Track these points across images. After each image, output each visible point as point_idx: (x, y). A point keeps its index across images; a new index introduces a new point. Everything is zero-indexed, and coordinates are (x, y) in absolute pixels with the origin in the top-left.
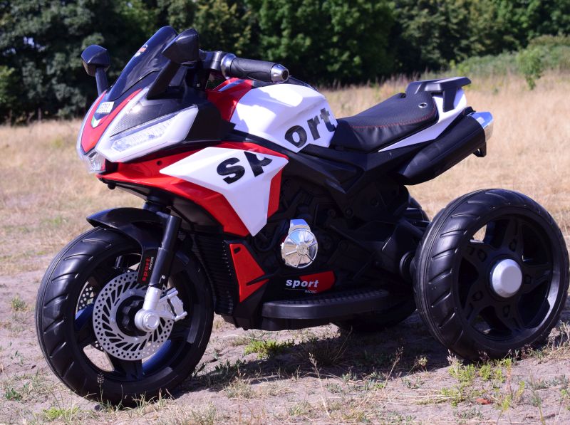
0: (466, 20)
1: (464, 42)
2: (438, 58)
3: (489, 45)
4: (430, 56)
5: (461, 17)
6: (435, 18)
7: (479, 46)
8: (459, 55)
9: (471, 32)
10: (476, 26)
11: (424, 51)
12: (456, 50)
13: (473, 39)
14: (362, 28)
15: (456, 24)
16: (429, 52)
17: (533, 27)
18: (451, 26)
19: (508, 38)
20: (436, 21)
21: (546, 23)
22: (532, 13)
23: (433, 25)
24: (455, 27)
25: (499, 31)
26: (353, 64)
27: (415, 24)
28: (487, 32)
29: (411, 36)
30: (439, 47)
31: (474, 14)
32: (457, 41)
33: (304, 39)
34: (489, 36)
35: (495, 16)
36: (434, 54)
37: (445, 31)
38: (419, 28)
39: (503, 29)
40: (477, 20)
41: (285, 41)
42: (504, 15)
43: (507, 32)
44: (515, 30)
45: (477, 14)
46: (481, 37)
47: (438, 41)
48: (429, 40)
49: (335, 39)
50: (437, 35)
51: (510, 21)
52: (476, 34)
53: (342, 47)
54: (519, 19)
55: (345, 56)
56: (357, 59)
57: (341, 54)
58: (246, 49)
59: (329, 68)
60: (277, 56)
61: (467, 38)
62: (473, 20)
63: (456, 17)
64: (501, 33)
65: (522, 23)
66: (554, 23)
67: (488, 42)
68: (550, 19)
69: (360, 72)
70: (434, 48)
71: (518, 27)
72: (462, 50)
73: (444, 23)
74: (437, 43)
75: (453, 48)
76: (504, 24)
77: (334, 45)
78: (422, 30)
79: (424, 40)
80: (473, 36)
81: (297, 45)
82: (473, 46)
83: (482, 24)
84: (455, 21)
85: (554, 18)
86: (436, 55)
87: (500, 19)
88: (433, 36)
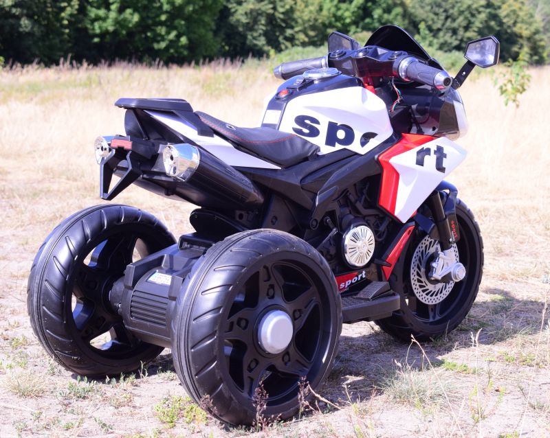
0: (292, 10)
1: (289, 32)
2: (264, 45)
3: (313, 37)
4: (255, 42)
5: (288, 7)
6: (263, 6)
8: (283, 43)
9: (297, 22)
11: (249, 37)
12: (281, 39)
13: (297, 29)
14: (191, 8)
15: (283, 13)
16: (255, 38)
18: (277, 15)
20: (263, 9)
21: (368, 20)
22: (356, 9)
23: (260, 12)
24: (281, 16)
26: (180, 44)
27: (242, 10)
28: (311, 23)
29: (238, 21)
30: (266, 34)
31: (300, 5)
32: (282, 30)
33: (132, 14)
35: (321, 9)
36: (259, 41)
37: (271, 19)
38: (246, 13)
39: (327, 22)
40: (303, 12)
41: (113, 15)
42: (329, 9)
43: (331, 26)
44: (339, 24)
45: (303, 5)
47: (264, 28)
48: (256, 27)
49: (163, 18)
50: (263, 22)
52: (301, 25)
53: (170, 26)
54: (342, 14)
57: (168, 33)
58: (73, 19)
59: (156, 46)
60: (104, 29)
61: (292, 28)
62: (299, 10)
63: (283, 7)
64: (325, 26)
66: (375, 21)
67: (312, 33)
68: (371, 17)
69: (186, 53)
70: (260, 35)
71: (342, 22)
72: (286, 39)
73: (271, 11)
74: (262, 30)
75: (278, 36)
76: (328, 18)
77: (162, 24)
78: (249, 16)
80: (297, 26)
81: (125, 20)
83: (306, 15)
84: (281, 10)
85: (376, 16)
86: (261, 42)
87: (325, 12)
88: (259, 23)
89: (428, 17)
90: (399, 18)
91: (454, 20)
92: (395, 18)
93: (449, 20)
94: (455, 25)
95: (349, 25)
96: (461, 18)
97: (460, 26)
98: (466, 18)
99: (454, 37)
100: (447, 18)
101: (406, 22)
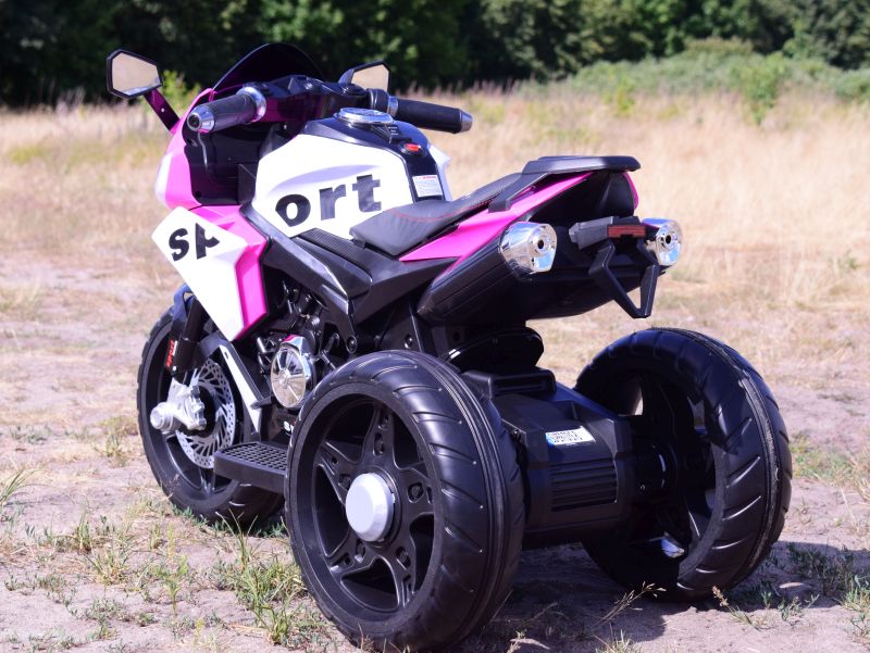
7: (593, 46)
10: (591, 14)
17: (675, 22)
19: (637, 37)
25: (624, 25)
34: (609, 31)
46: (597, 32)
51: (641, 10)
55: (394, 45)
56: (412, 51)
65: (660, 15)
79: (510, 30)
82: (584, 45)
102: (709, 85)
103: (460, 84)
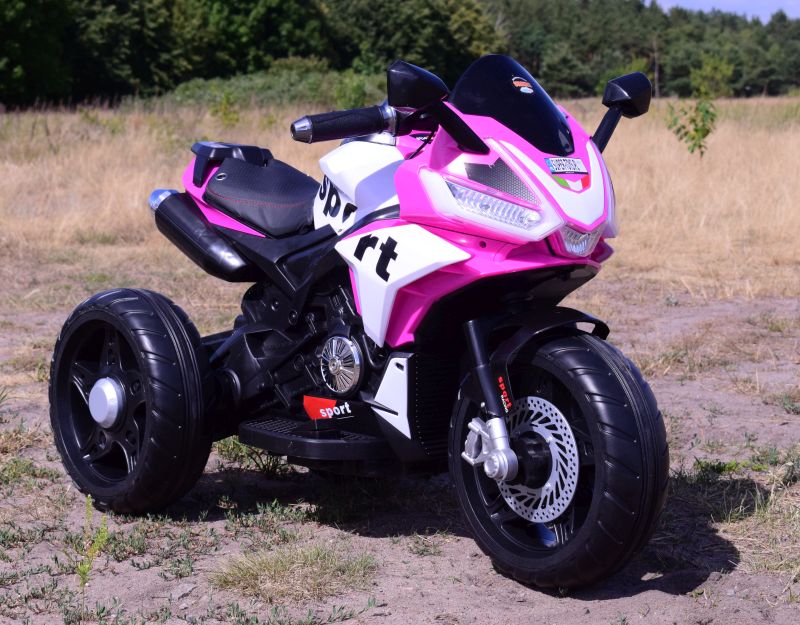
89: (352, 32)
90: (316, 35)
91: (389, 37)
92: (311, 36)
93: (382, 38)
94: (391, 44)
95: (247, 45)
96: (398, 35)
97: (397, 46)
98: (405, 34)
99: (390, 61)
100: (378, 35)
101: (325, 40)
102: (293, 98)
103: (70, 99)
